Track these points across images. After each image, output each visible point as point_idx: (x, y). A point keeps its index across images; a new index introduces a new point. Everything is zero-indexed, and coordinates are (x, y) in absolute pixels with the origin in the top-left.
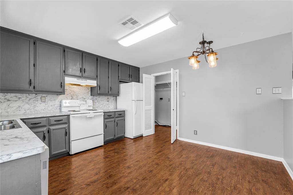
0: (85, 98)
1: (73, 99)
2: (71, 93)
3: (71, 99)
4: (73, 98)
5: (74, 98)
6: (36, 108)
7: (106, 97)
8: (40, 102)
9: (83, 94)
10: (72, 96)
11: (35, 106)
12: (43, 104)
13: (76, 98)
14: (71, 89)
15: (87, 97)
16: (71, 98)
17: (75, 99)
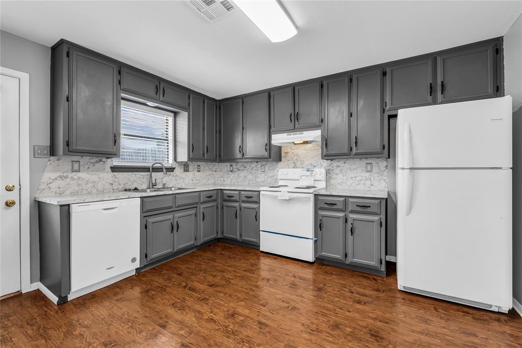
0: (315, 165)
1: (297, 168)
2: (293, 158)
3: (294, 168)
4: (295, 165)
5: (297, 166)
6: (257, 179)
7: (364, 162)
8: (260, 171)
9: (312, 158)
10: (294, 163)
11: (256, 177)
12: (263, 174)
13: (301, 166)
14: (293, 151)
15: (319, 164)
16: (293, 165)
17: (299, 168)
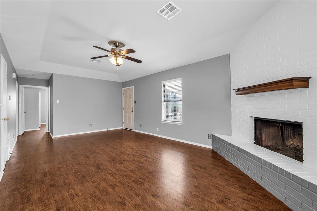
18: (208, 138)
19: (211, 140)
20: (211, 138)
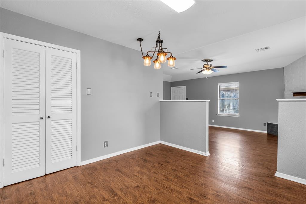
18: (264, 126)
19: (266, 127)
20: (267, 125)
